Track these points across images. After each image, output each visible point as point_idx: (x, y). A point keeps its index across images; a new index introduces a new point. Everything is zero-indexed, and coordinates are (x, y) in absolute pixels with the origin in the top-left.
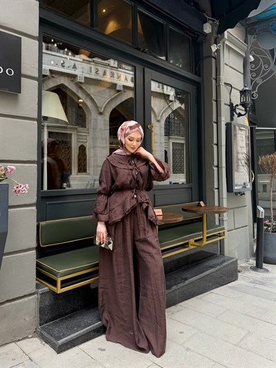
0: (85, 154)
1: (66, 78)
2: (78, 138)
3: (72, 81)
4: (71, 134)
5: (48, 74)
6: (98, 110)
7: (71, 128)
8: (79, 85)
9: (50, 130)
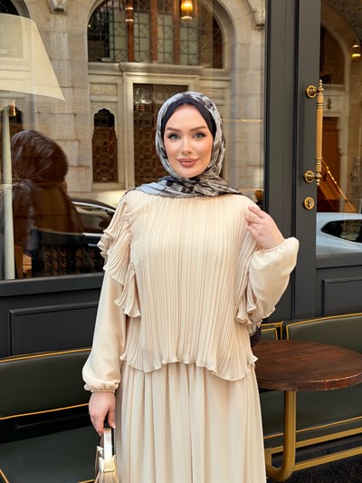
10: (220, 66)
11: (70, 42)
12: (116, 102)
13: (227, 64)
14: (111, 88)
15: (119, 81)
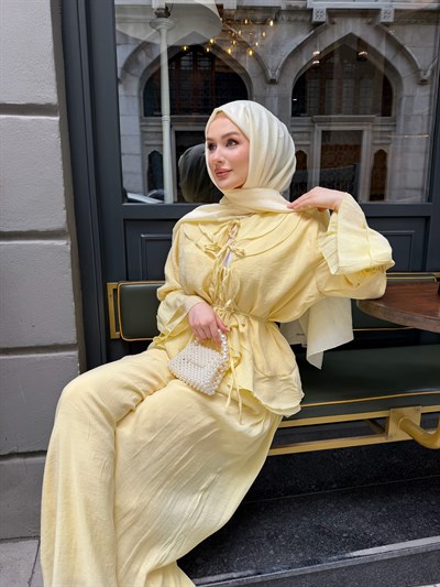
0: (384, 168)
1: (359, 21)
2: (375, 138)
3: (369, 24)
4: (361, 132)
5: (324, 18)
6: (418, 76)
7: (362, 120)
8: (383, 29)
9: (325, 128)
10: (390, 115)
11: (279, 103)
12: (309, 145)
13: (393, 113)
14: (306, 135)
15: (311, 130)
